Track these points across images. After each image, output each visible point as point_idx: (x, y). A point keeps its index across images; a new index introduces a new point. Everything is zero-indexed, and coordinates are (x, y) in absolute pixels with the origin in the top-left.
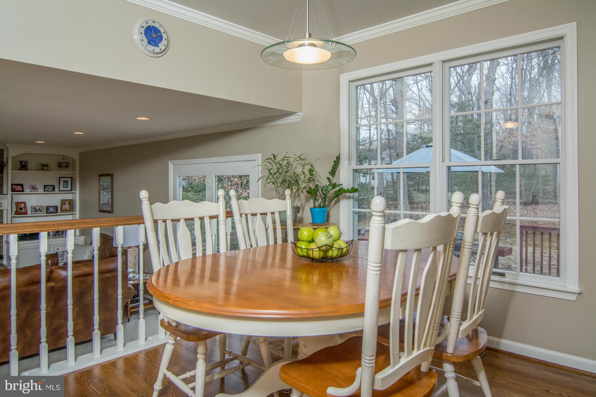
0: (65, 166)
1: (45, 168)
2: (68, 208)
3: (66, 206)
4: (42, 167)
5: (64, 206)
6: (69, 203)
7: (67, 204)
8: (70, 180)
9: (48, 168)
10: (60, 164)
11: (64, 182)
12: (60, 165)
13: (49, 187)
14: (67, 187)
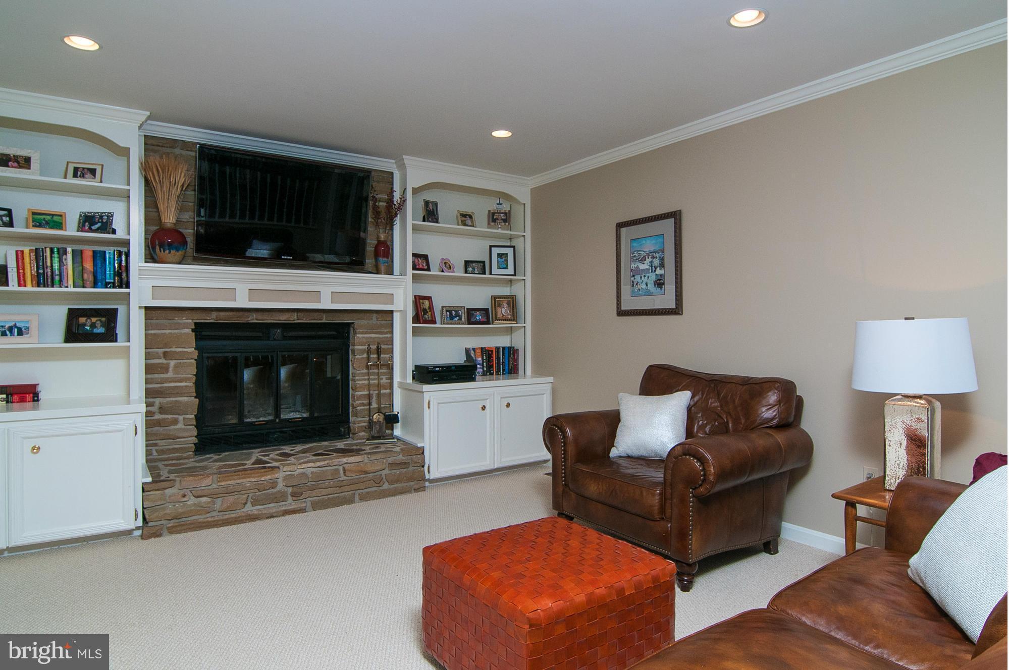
0: (502, 219)
1: (469, 222)
2: (508, 314)
3: (503, 311)
4: (463, 219)
5: (499, 309)
6: (508, 304)
7: (505, 305)
8: (510, 251)
9: (472, 222)
10: (493, 214)
11: (500, 255)
12: (493, 218)
13: (474, 265)
14: (506, 268)
